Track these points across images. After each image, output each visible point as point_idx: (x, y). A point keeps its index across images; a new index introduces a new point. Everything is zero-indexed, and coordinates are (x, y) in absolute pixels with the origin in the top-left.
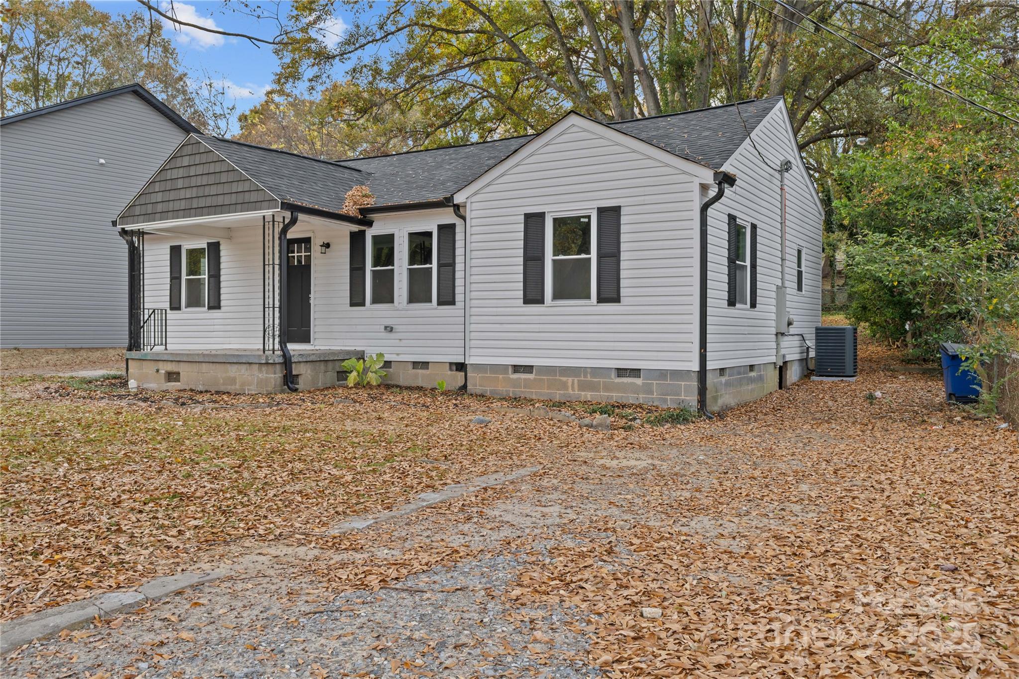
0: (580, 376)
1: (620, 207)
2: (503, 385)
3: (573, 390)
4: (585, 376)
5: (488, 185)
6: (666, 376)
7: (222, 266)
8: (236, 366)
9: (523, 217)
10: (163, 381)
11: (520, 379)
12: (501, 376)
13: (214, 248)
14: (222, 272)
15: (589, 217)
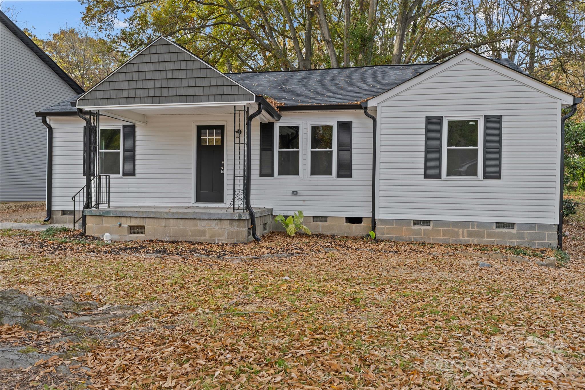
0: (469, 228)
1: (501, 116)
2: (405, 234)
3: (463, 236)
4: (473, 227)
5: (396, 95)
6: (535, 228)
7: (137, 143)
8: (206, 222)
9: (425, 119)
10: (126, 233)
11: (420, 229)
12: (404, 228)
13: (130, 129)
14: (137, 148)
15: (476, 122)
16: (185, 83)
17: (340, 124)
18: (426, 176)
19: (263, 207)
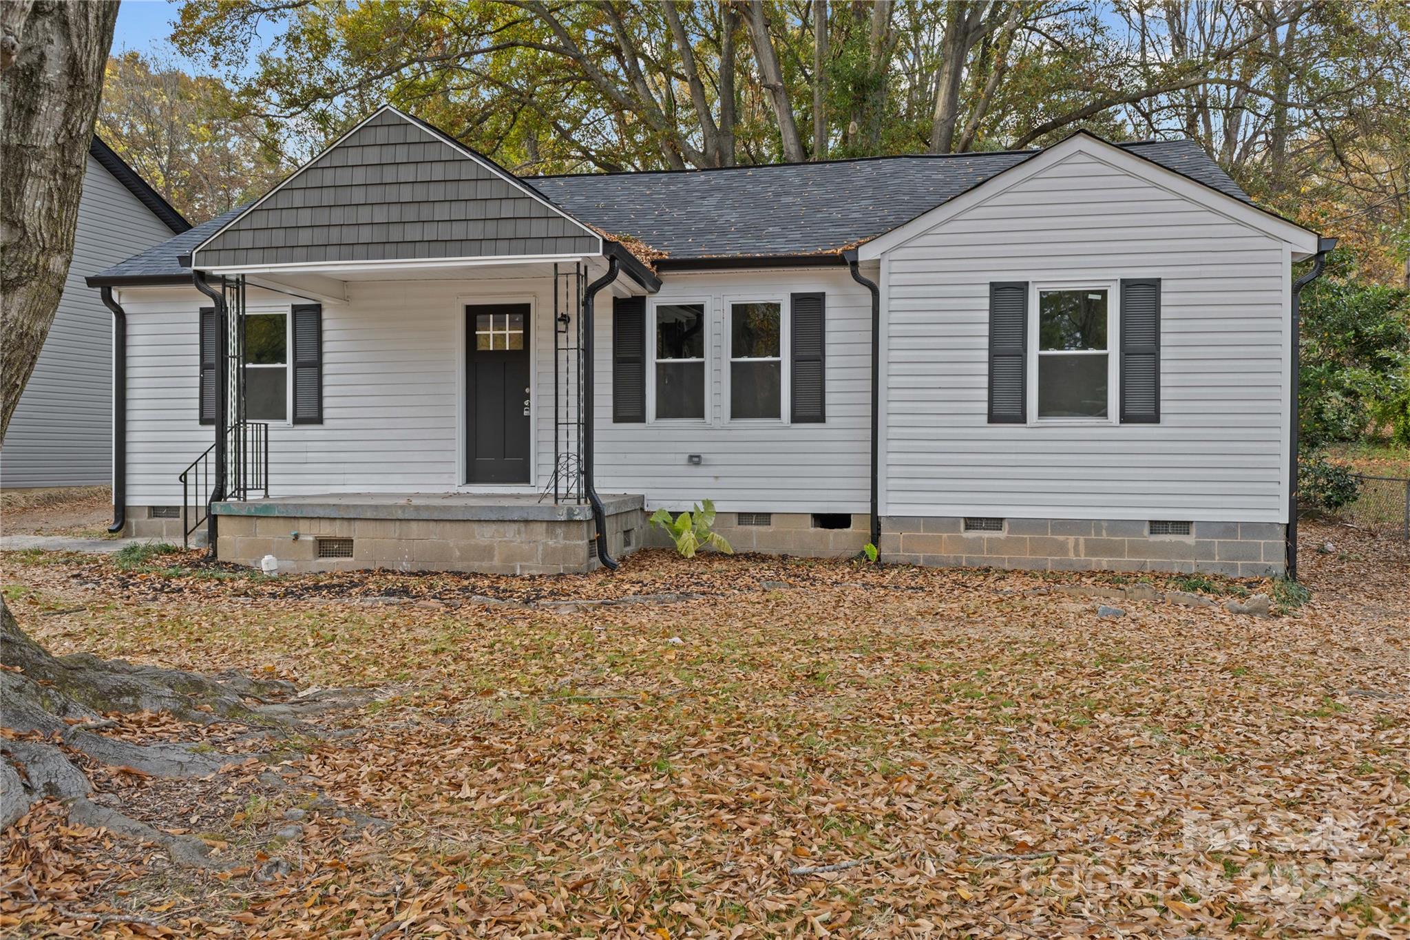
0: (1089, 534)
1: (1159, 280)
2: (946, 549)
3: (1077, 553)
4: (1098, 533)
5: (924, 234)
6: (1235, 531)
7: (326, 347)
8: (494, 527)
9: (987, 288)
10: (310, 556)
11: (981, 538)
12: (945, 535)
13: (310, 315)
14: (326, 358)
15: (1104, 293)
16: (441, 212)
17: (797, 299)
18: (993, 418)
19: (621, 492)
